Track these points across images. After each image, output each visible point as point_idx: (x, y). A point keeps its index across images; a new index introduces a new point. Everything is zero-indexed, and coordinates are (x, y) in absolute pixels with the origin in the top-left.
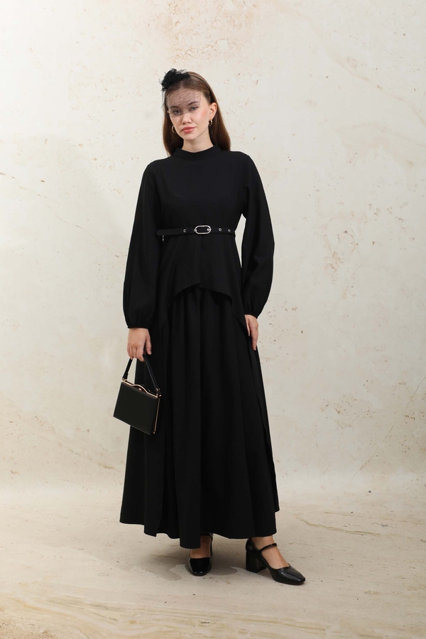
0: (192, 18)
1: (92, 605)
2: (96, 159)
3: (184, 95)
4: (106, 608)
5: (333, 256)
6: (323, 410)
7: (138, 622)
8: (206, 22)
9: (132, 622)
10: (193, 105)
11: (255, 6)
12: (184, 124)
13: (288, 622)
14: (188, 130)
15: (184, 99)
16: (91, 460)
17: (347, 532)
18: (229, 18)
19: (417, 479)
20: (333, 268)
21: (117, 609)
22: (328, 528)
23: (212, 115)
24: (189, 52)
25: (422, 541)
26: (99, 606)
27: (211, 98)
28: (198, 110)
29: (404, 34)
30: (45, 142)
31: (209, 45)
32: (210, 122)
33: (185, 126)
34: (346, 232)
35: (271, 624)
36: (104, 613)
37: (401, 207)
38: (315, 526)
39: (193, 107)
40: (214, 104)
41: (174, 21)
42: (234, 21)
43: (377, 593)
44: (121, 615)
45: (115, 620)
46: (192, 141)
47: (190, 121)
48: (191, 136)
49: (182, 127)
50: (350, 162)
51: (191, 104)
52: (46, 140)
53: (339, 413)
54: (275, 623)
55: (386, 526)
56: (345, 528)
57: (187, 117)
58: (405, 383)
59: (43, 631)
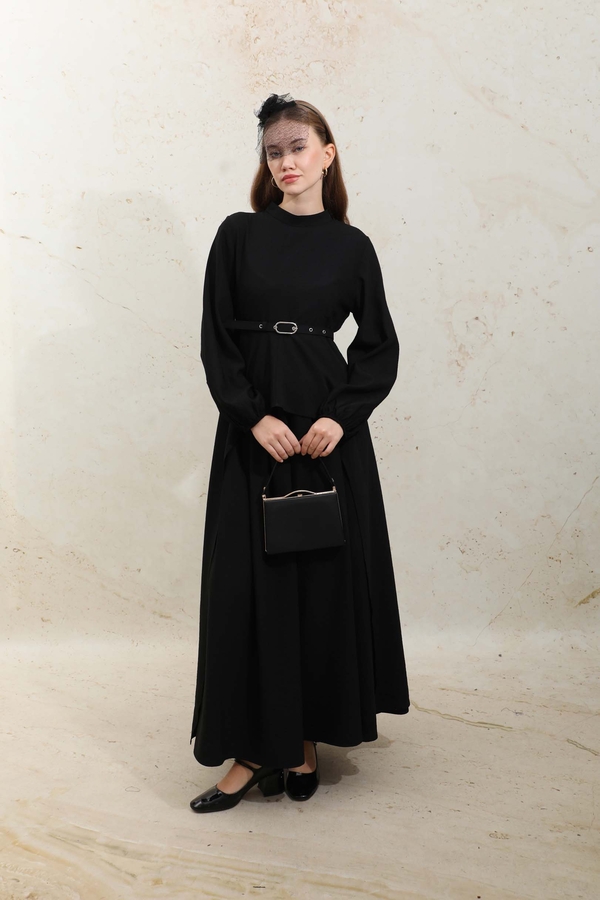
0: (277, 33)
1: (107, 846)
2: (148, 219)
3: (285, 129)
4: (125, 853)
5: (460, 349)
6: (442, 549)
7: (164, 882)
8: (295, 39)
9: (157, 882)
10: (298, 144)
11: (360, 17)
12: (285, 170)
13: (377, 891)
14: (289, 179)
15: (285, 135)
16: (143, 606)
17: (469, 723)
18: (325, 33)
19: (562, 639)
20: (459, 365)
21: (139, 856)
22: (443, 716)
23: (328, 162)
24: (272, 78)
25: (568, 741)
26: (115, 848)
27: (326, 137)
28: (305, 151)
29: (558, 58)
30: (82, 196)
31: (298, 69)
32: (324, 171)
33: (287, 173)
34: (477, 318)
35: (353, 892)
36: (121, 861)
37: (550, 287)
38: (426, 711)
39: (297, 147)
40: (331, 145)
41: (253, 36)
42: (332, 37)
43: (505, 837)
44: (143, 867)
45: (133, 876)
46: (295, 196)
47: (293, 166)
48: (295, 188)
49: (282, 175)
50: (484, 226)
51: (296, 141)
52: (84, 193)
53: (463, 552)
54: (360, 890)
55: (521, 714)
56: (466, 717)
57: (289, 160)
58: (550, 517)
59: (27, 894)
